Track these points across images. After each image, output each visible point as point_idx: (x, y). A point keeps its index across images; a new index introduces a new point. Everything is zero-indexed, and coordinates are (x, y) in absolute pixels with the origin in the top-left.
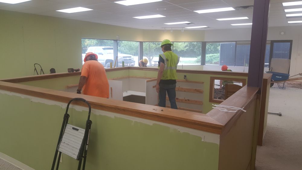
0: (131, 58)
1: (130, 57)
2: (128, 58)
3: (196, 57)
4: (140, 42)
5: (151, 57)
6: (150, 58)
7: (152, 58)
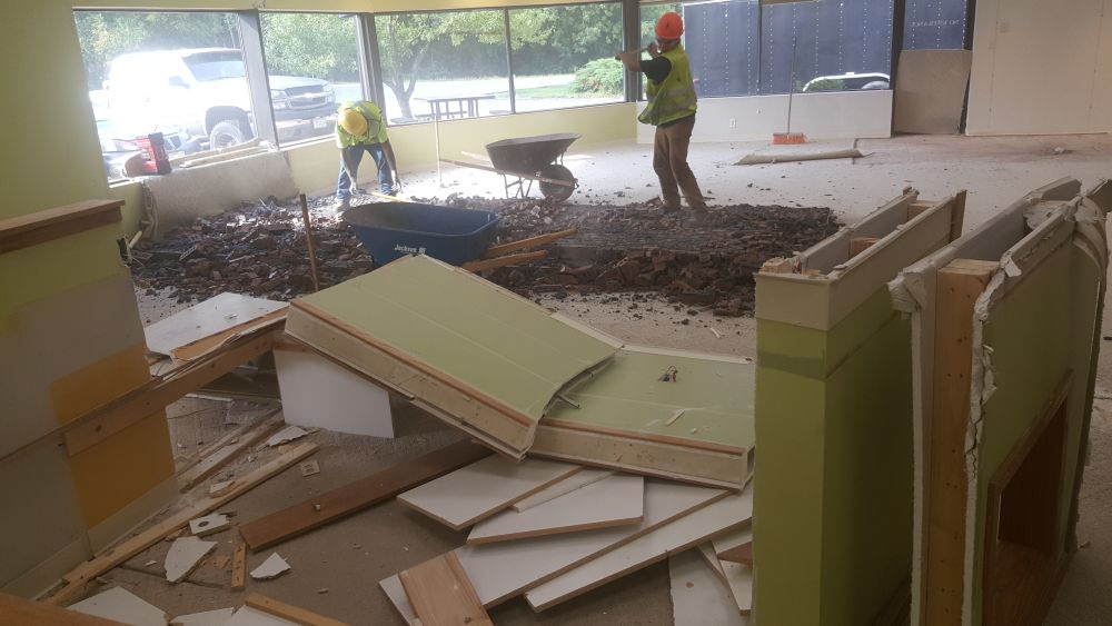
0: (322, 91)
1: (318, 88)
2: (309, 96)
3: (573, 72)
4: (361, 15)
5: (406, 85)
6: (402, 86)
7: (412, 88)
